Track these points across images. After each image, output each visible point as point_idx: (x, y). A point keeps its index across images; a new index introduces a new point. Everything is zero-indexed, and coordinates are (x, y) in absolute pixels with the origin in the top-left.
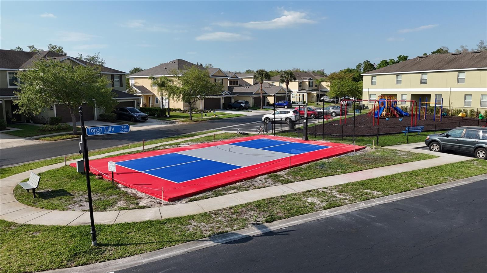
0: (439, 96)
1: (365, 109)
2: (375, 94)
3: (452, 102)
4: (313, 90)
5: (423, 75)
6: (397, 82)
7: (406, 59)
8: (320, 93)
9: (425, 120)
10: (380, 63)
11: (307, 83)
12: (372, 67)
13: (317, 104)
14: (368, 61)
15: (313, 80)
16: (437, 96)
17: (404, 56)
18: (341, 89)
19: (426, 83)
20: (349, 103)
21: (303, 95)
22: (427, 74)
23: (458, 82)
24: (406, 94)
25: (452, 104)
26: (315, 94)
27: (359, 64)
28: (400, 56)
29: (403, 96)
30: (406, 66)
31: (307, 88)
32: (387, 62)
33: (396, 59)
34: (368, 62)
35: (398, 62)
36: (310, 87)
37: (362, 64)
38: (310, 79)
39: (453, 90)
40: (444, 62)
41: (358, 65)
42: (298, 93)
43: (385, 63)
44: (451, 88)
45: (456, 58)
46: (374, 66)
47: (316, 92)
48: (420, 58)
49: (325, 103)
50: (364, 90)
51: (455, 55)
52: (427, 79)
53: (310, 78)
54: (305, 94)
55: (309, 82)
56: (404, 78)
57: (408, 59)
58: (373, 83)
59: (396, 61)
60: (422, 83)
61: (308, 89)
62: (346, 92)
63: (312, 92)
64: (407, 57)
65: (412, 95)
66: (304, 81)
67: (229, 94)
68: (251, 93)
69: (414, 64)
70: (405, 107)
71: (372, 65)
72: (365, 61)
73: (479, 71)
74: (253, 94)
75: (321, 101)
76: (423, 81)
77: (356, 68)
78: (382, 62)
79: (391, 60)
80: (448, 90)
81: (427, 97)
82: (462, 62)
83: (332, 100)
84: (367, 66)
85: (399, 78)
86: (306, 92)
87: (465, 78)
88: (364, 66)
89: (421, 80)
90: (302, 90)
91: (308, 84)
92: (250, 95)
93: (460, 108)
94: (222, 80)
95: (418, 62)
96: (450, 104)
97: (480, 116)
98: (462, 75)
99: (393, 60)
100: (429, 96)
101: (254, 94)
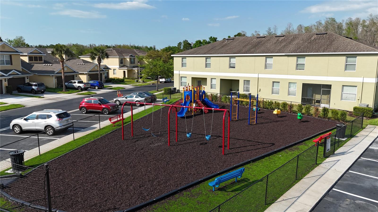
0: (247, 82)
1: (177, 92)
2: (186, 77)
3: (260, 89)
4: (134, 67)
5: (231, 59)
6: (207, 65)
7: (216, 41)
8: (140, 70)
9: (237, 120)
10: (196, 43)
11: (128, 59)
12: (190, 46)
13: (137, 81)
14: (187, 40)
15: (134, 57)
16: (246, 81)
17: (214, 37)
18: (153, 70)
19: (234, 67)
20: (167, 80)
21: (124, 72)
22: (235, 58)
23: (266, 67)
24: (216, 79)
25: (260, 91)
26: (136, 71)
27: (180, 43)
28: (211, 37)
29: (213, 80)
30: (215, 48)
31: (128, 64)
32: (201, 42)
33: (208, 40)
34: (187, 42)
35: (209, 43)
36: (131, 63)
37: (182, 43)
38: (131, 56)
39: (261, 76)
40: (250, 46)
41: (178, 44)
42: (119, 69)
43: (199, 43)
44: (259, 74)
45: (261, 42)
46: (191, 45)
47: (137, 69)
48: (228, 40)
50: (175, 72)
51: (261, 38)
52: (235, 63)
53: (131, 54)
54: (126, 71)
55: (131, 59)
56: (214, 61)
57: (217, 40)
58: (183, 65)
59: (208, 41)
60: (231, 67)
61: (129, 66)
62: (158, 74)
63: (134, 69)
64: (217, 38)
65: (221, 79)
66: (125, 57)
67: (20, 74)
68: (53, 72)
69: (223, 47)
70: (215, 95)
71: (190, 44)
72: (184, 41)
73: (286, 57)
74: (55, 73)
76: (232, 65)
77: (177, 46)
78: (197, 42)
79: (204, 40)
80: (256, 76)
81: (236, 82)
82: (269, 46)
84: (186, 44)
85: (209, 61)
86: (127, 68)
87: (272, 63)
88: (183, 44)
89: (230, 64)
90: (124, 66)
91: (129, 61)
92: (51, 75)
93: (271, 100)
94: (11, 56)
95: (226, 44)
96: (258, 91)
97: (299, 116)
98: (269, 61)
99: (206, 40)
100: (238, 81)
101: (57, 73)
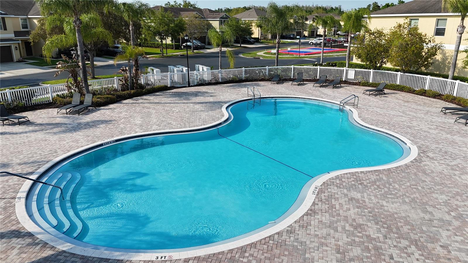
49: (339, 36)
75: (337, 34)
83: (344, 34)
